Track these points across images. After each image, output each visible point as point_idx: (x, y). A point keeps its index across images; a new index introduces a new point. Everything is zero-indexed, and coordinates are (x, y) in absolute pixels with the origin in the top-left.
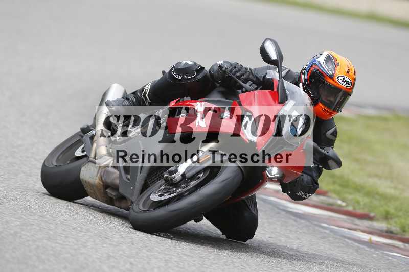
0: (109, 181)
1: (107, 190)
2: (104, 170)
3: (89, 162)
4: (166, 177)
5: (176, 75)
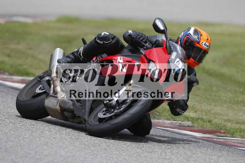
1: (64, 113)
3: (50, 96)
4: (106, 103)
5: (99, 41)
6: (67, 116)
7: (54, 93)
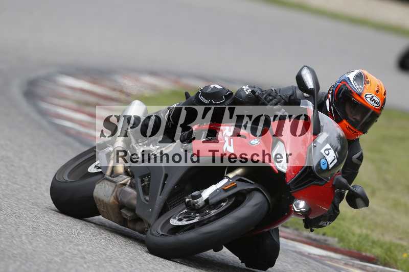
0: (125, 200)
1: (121, 211)
2: (120, 189)
3: (104, 179)
4: (188, 202)
5: (204, 99)
6: (125, 217)
7: (112, 175)
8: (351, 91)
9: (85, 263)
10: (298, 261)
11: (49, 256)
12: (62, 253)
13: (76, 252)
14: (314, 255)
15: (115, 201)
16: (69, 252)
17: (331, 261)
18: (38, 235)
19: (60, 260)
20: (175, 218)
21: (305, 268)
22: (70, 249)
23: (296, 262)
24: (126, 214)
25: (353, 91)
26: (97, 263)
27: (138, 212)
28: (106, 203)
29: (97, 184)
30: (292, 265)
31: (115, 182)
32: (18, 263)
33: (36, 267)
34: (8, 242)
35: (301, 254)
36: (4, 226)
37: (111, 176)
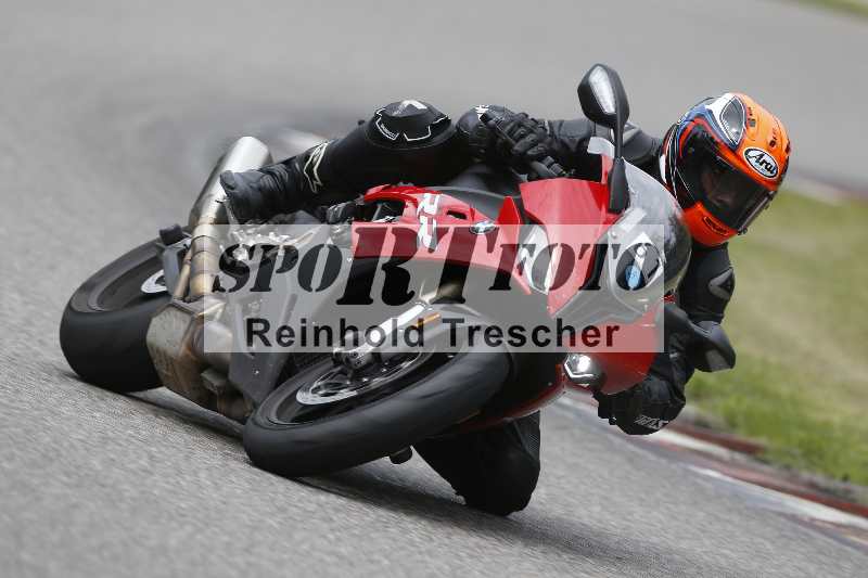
1: (202, 375)
3: (169, 306)
4: (337, 354)
5: (386, 130)
6: (210, 388)
7: (187, 299)
8: (712, 138)
9: (332, 530)
10: (788, 534)
11: (255, 514)
12: (282, 510)
13: (312, 507)
14: (824, 521)
15: (188, 352)
16: (300, 508)
17: (858, 535)
18: (233, 470)
19: (281, 523)
20: (306, 390)
21: (802, 550)
22: (299, 501)
23: (784, 536)
24: (212, 380)
25: (716, 139)
26: (356, 532)
27: (234, 376)
28: (172, 359)
29: (155, 316)
30: (773, 542)
31: (189, 313)
32: (189, 528)
33: (226, 538)
34: (168, 483)
35: (794, 518)
36: (163, 449)
37: (183, 300)
